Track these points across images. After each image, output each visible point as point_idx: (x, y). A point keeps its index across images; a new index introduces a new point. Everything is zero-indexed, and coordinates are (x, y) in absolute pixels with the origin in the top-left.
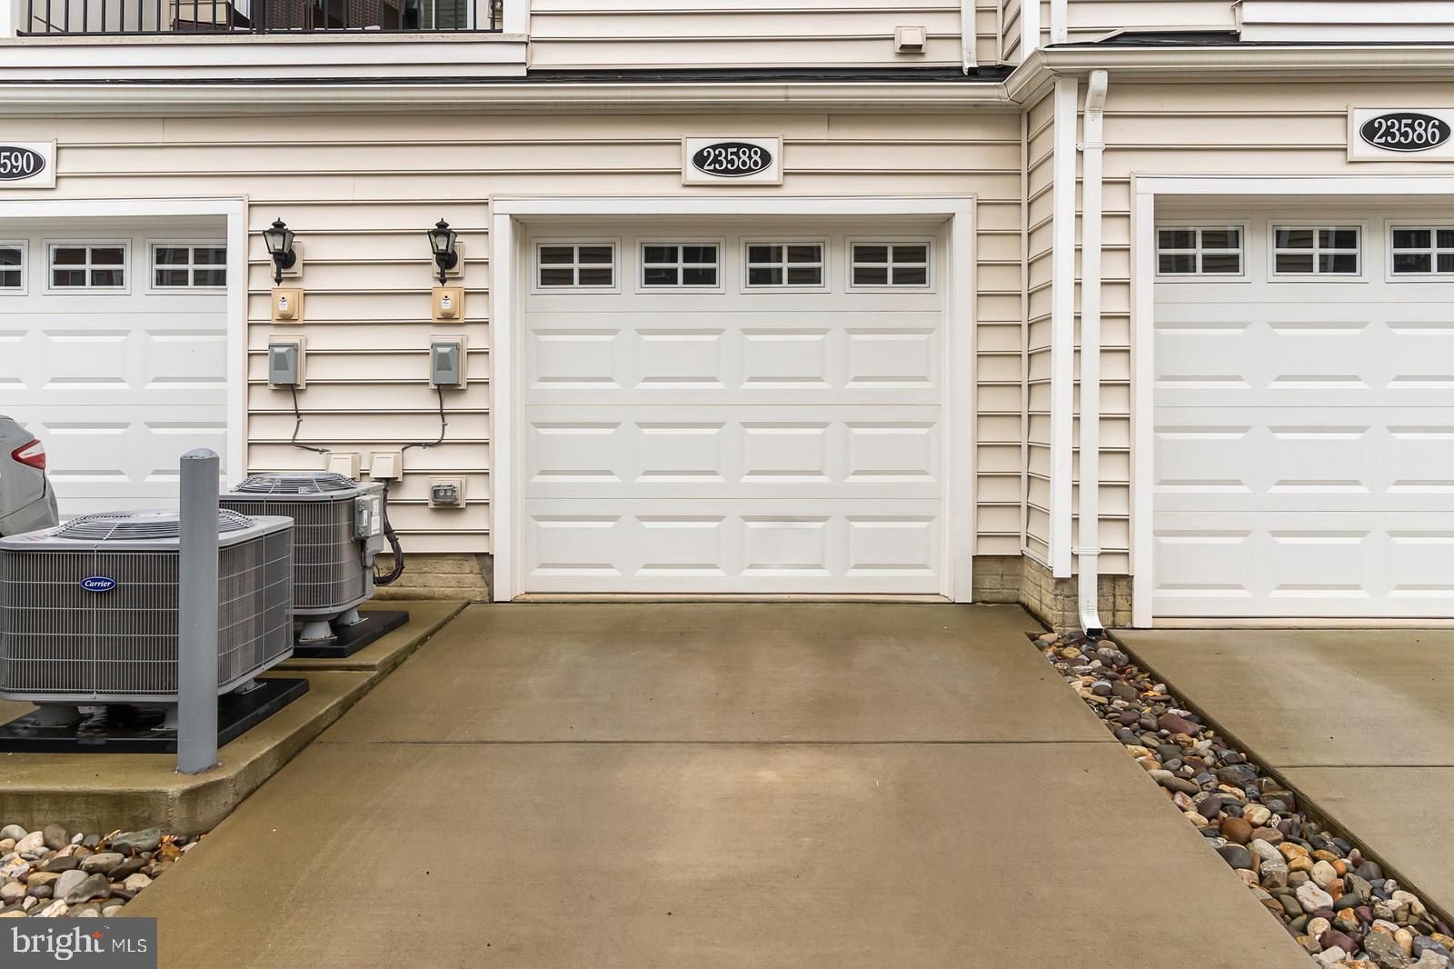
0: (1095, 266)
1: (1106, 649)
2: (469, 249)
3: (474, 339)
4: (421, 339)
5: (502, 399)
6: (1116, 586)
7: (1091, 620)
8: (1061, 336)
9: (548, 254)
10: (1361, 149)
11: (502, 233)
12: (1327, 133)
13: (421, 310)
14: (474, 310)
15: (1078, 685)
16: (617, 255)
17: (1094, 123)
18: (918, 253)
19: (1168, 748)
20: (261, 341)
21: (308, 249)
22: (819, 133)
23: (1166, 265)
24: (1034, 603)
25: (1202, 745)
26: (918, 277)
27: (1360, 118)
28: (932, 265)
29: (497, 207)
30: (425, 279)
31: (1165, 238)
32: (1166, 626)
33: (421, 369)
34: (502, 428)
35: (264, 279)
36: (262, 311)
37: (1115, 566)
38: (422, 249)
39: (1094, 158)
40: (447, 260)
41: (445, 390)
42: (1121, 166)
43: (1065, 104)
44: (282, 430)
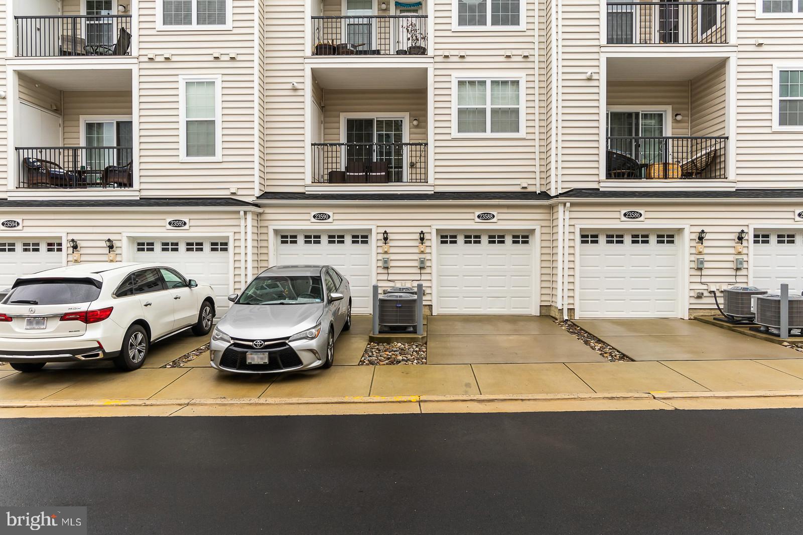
0: (567, 244)
1: (569, 323)
2: (427, 236)
3: (428, 257)
4: (416, 257)
5: (434, 270)
6: (571, 311)
7: (566, 317)
8: (560, 258)
9: (442, 237)
10: (623, 218)
11: (434, 233)
12: (616, 215)
13: (416, 250)
14: (428, 250)
15: (563, 328)
16: (458, 237)
17: (567, 213)
18: (527, 237)
19: (578, 334)
20: (380, 257)
21: (390, 237)
22: (506, 210)
23: (583, 242)
24: (554, 315)
25: (586, 335)
26: (527, 242)
27: (623, 212)
28: (530, 240)
29: (433, 227)
30: (417, 243)
31: (583, 236)
32: (581, 319)
33: (416, 264)
34: (434, 277)
35: (381, 243)
36: (380, 250)
37: (571, 307)
38: (417, 236)
39: (567, 220)
40: (422, 239)
41: (421, 268)
42: (573, 222)
43: (561, 209)
44: (385, 277)
